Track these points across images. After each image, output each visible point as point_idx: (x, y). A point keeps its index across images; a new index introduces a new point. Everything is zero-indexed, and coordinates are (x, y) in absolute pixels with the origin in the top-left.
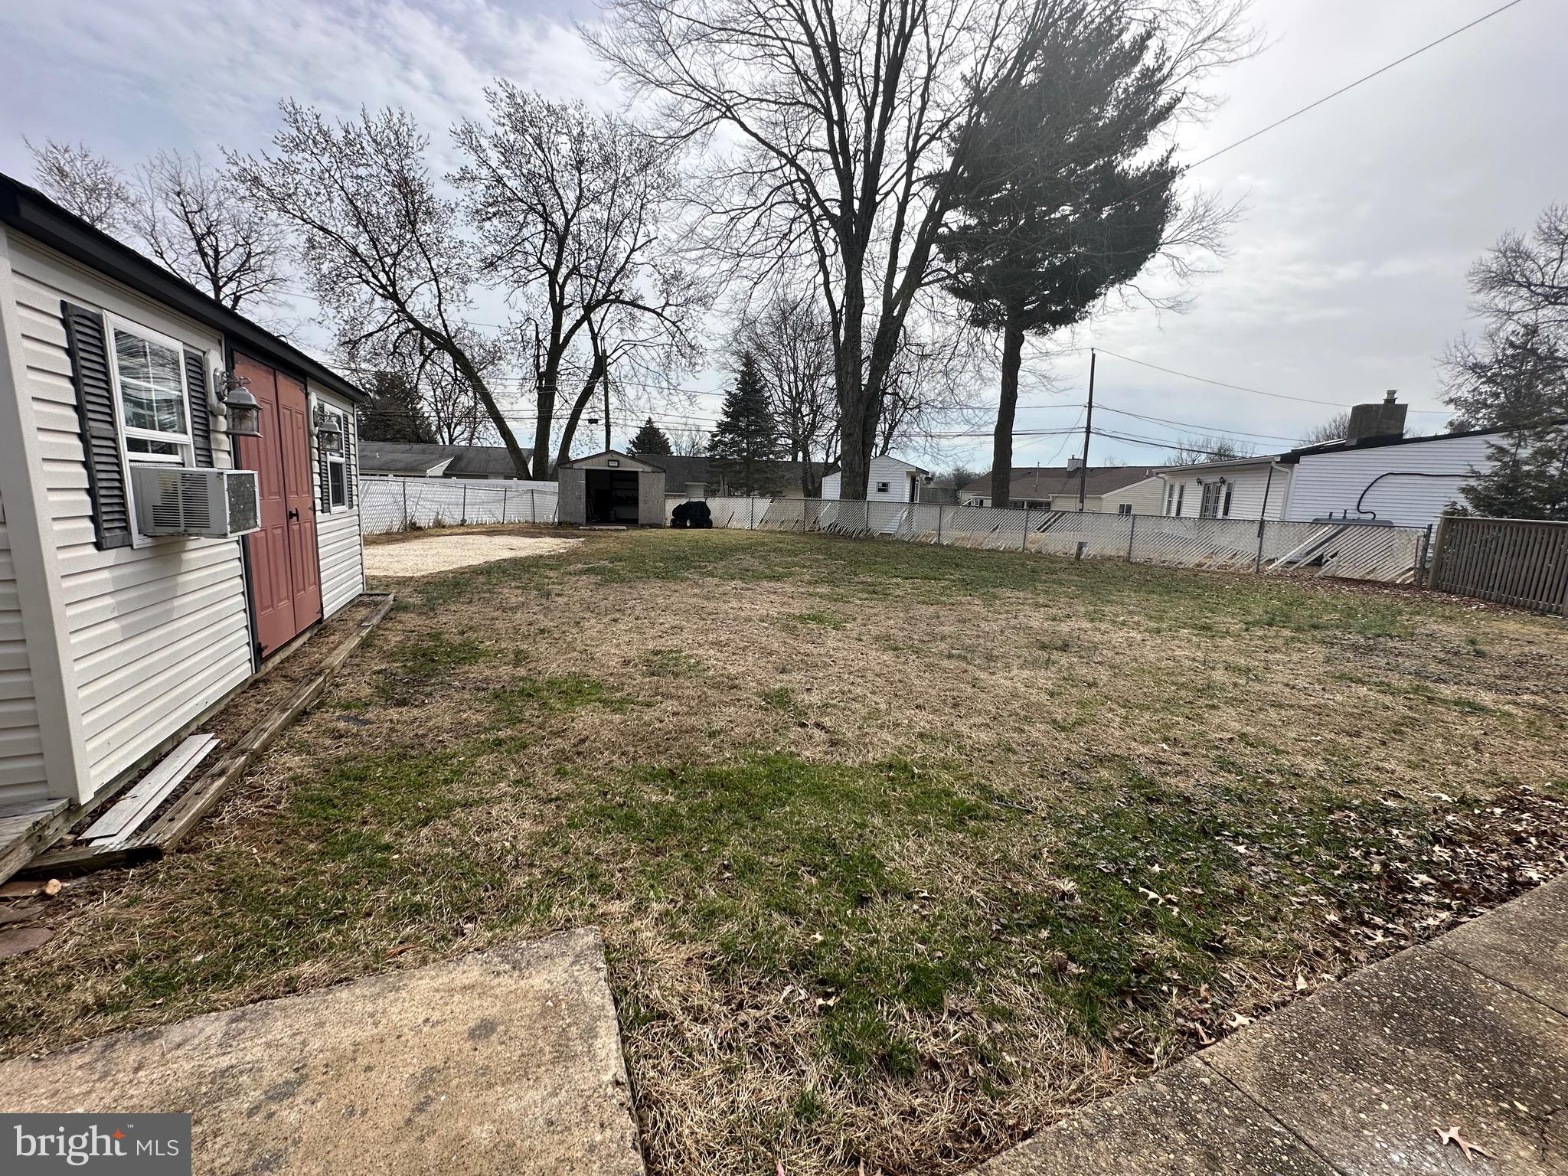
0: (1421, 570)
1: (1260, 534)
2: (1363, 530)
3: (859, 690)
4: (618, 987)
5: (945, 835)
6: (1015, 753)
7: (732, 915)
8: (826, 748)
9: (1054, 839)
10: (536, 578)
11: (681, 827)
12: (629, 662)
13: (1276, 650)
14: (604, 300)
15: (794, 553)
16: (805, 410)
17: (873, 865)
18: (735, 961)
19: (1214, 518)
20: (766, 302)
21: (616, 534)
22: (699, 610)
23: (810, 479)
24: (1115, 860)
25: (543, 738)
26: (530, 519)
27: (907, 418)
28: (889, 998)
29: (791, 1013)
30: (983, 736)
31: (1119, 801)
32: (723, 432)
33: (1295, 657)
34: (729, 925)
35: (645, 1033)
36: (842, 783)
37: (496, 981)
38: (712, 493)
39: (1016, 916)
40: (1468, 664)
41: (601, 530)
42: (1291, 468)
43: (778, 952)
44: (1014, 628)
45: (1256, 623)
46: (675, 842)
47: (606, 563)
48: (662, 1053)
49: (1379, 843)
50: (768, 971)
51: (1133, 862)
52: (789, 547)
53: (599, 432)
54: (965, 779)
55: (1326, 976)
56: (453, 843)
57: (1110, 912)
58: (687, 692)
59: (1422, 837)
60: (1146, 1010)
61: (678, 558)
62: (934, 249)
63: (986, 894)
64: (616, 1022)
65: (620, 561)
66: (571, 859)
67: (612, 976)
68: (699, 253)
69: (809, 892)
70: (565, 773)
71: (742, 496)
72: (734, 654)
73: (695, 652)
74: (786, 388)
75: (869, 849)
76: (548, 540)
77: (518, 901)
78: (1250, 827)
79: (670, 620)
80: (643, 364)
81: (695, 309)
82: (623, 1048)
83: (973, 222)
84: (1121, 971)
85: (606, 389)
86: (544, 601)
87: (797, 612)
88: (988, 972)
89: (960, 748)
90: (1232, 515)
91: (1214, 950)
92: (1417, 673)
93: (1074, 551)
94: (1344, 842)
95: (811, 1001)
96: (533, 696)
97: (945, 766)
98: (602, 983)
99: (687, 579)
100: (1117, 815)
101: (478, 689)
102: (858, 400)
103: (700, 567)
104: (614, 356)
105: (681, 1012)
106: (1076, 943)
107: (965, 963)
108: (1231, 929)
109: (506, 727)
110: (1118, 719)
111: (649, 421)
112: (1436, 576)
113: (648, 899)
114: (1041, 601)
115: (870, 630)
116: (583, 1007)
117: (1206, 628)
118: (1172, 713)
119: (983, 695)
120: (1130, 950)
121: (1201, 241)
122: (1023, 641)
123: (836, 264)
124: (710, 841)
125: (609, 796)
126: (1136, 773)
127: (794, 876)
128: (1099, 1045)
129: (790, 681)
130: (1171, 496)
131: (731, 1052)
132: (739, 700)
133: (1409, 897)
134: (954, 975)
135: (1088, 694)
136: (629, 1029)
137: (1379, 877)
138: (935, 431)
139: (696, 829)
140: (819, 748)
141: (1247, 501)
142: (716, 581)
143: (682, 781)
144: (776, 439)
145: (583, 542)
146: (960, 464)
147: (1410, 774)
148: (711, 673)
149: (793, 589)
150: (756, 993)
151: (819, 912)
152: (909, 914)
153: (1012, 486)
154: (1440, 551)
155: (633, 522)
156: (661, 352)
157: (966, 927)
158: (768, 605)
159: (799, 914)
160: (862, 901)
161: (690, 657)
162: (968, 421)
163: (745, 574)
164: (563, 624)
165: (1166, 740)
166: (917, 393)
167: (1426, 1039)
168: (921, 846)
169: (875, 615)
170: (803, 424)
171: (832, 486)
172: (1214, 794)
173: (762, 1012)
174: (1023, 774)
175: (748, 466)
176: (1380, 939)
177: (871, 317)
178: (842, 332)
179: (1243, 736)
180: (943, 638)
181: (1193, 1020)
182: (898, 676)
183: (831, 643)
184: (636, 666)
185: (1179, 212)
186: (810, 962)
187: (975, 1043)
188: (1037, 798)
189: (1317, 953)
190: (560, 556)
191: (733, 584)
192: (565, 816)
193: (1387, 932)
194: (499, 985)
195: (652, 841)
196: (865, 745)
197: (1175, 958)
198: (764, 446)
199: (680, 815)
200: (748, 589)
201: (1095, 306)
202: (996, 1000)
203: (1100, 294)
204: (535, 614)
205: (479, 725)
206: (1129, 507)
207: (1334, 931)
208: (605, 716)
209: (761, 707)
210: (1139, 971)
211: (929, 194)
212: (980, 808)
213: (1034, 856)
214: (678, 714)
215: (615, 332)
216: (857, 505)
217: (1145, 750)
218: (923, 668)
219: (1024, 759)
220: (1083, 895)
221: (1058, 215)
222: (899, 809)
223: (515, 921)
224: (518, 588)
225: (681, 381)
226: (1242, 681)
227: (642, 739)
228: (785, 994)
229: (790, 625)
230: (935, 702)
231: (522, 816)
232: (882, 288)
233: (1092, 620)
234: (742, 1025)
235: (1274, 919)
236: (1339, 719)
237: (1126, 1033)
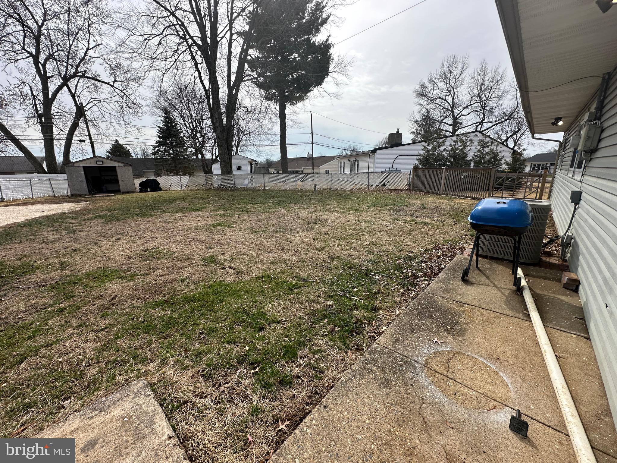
0: (409, 185)
1: (368, 177)
2: (394, 174)
3: (244, 250)
4: (161, 399)
5: (287, 297)
6: (306, 262)
7: (208, 351)
8: (235, 275)
9: (324, 289)
10: (64, 224)
11: (177, 323)
12: (131, 257)
13: (377, 214)
14: (75, 75)
15: (205, 198)
16: (199, 135)
17: (263, 315)
18: (214, 369)
19: (354, 173)
20: (171, 83)
21: (109, 198)
22: (163, 228)
23: (206, 166)
24: (343, 291)
25: (90, 302)
26: (52, 194)
27: (244, 138)
28: (278, 360)
29: (242, 380)
30: (294, 258)
31: (341, 271)
32: (159, 146)
33: (382, 215)
34: (208, 356)
35: (178, 412)
36: (244, 288)
37: (92, 421)
38: (160, 175)
39: (316, 318)
40: (423, 211)
41: (100, 197)
42: (374, 155)
43: (232, 359)
44: (298, 218)
45: (370, 206)
46: (175, 330)
47: (106, 212)
48: (189, 417)
49: (409, 267)
50: (229, 368)
51: (348, 290)
52: (202, 196)
53: (87, 147)
54: (290, 275)
55: (403, 308)
56: (44, 367)
57: (344, 307)
58: (166, 265)
59: (419, 262)
60: (359, 334)
61: (147, 206)
62: (246, 66)
63: (305, 313)
64: (163, 414)
65: (115, 210)
66: (121, 353)
67: (156, 395)
68: (130, 55)
69: (240, 332)
70: (107, 315)
71: (174, 175)
72: (185, 245)
73: (166, 247)
74: (188, 125)
75: (260, 309)
76: (66, 204)
77: (94, 381)
78: (378, 270)
79: (149, 235)
80: (107, 111)
81: (132, 84)
82: (169, 422)
83: (260, 55)
84: (351, 325)
85: (87, 124)
86: (72, 235)
87: (211, 223)
88: (310, 339)
89: (287, 265)
90: (360, 171)
91: (375, 310)
92: (412, 215)
93: (313, 188)
94: (402, 268)
95: (249, 372)
96: (78, 283)
97: (283, 272)
98: (152, 400)
99: (154, 215)
100: (341, 276)
101: (40, 286)
102: (223, 131)
103: (160, 209)
104: (89, 106)
105: (194, 398)
106: (336, 320)
107: (302, 339)
108: (378, 302)
109: (64, 301)
110: (336, 244)
111: (116, 141)
112: (413, 187)
113: (167, 358)
114: (305, 207)
115: (244, 226)
116: (144, 414)
117: (357, 210)
118: (352, 239)
119: (291, 244)
120: (352, 318)
121: (342, 73)
122: (301, 222)
123: (203, 67)
124: (192, 325)
125: (135, 320)
126: (345, 260)
127: (232, 328)
128: (348, 350)
129: (214, 252)
130: (341, 166)
131: (220, 404)
132: (192, 264)
133: (418, 280)
134: (299, 344)
135: (326, 237)
136: (171, 414)
137: (411, 276)
138: (258, 143)
139: (184, 322)
140: (233, 276)
141: (363, 167)
142: (169, 214)
143: (172, 304)
144: (187, 149)
145: (89, 204)
146: (268, 157)
147: (414, 245)
148: (176, 255)
149: (207, 214)
150: (226, 378)
151: (245, 339)
152: (279, 329)
153: (289, 165)
154: (413, 179)
155: (118, 191)
156: (117, 106)
157: (300, 327)
158: (197, 222)
159: (237, 342)
160: (261, 329)
161: (163, 249)
162: (269, 140)
163: (183, 210)
164: (88, 245)
165: (351, 248)
166: (247, 128)
167: (427, 317)
168: (279, 303)
169: (245, 220)
170: (199, 141)
171: (216, 169)
172: (367, 262)
173: (230, 384)
174: (310, 269)
175: (175, 161)
176: (413, 293)
177: (223, 94)
178: (211, 100)
179: (372, 242)
180: (273, 225)
181: (372, 333)
182: (259, 242)
183: (229, 234)
184: (135, 258)
185: (333, 61)
186: (246, 358)
187: (310, 364)
188: (316, 276)
189: (400, 302)
190: (76, 212)
191: (178, 215)
192: (113, 335)
193: (415, 291)
194: (94, 422)
195: (163, 333)
196: (251, 271)
197: (365, 316)
198: (182, 152)
199: (175, 318)
200: (186, 216)
201: (310, 94)
202: (315, 348)
203: (311, 90)
204: (68, 242)
205: (45, 304)
206: (329, 171)
207: (403, 295)
208: (124, 284)
209: (203, 265)
210: (356, 323)
211: (241, 40)
212: (297, 284)
213: (318, 296)
214: (163, 275)
215: (86, 93)
216: (229, 176)
217: (346, 253)
218: (268, 238)
219: (309, 264)
220: (336, 304)
221: (292, 57)
222: (268, 292)
223: (95, 391)
224: (53, 231)
225: (132, 121)
226: (370, 225)
227: (147, 290)
228: (238, 374)
229: (209, 229)
230: (274, 249)
231: (86, 341)
232: (226, 81)
233: (323, 212)
234: (222, 392)
235: (388, 296)
236: (396, 232)
237: (355, 344)
